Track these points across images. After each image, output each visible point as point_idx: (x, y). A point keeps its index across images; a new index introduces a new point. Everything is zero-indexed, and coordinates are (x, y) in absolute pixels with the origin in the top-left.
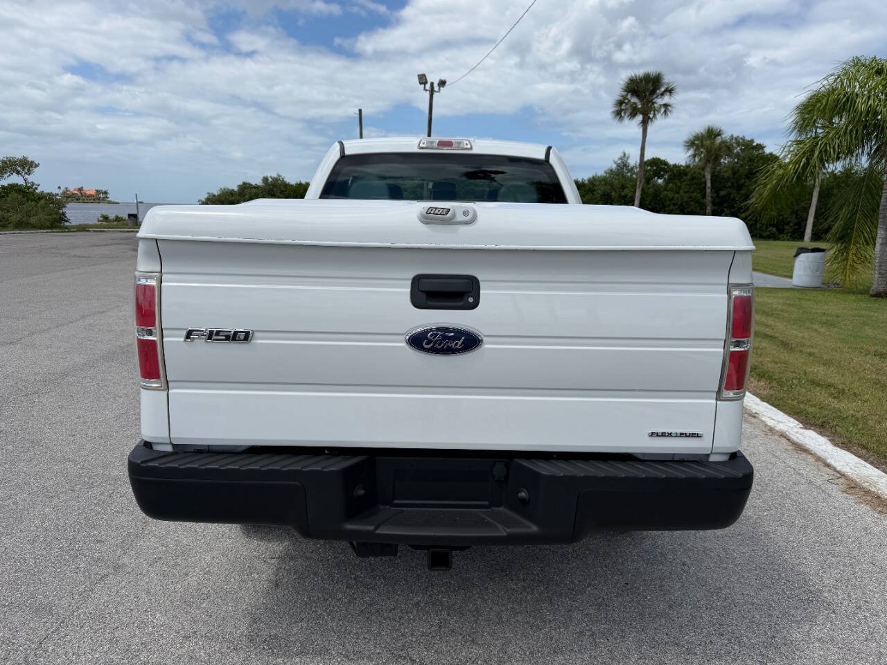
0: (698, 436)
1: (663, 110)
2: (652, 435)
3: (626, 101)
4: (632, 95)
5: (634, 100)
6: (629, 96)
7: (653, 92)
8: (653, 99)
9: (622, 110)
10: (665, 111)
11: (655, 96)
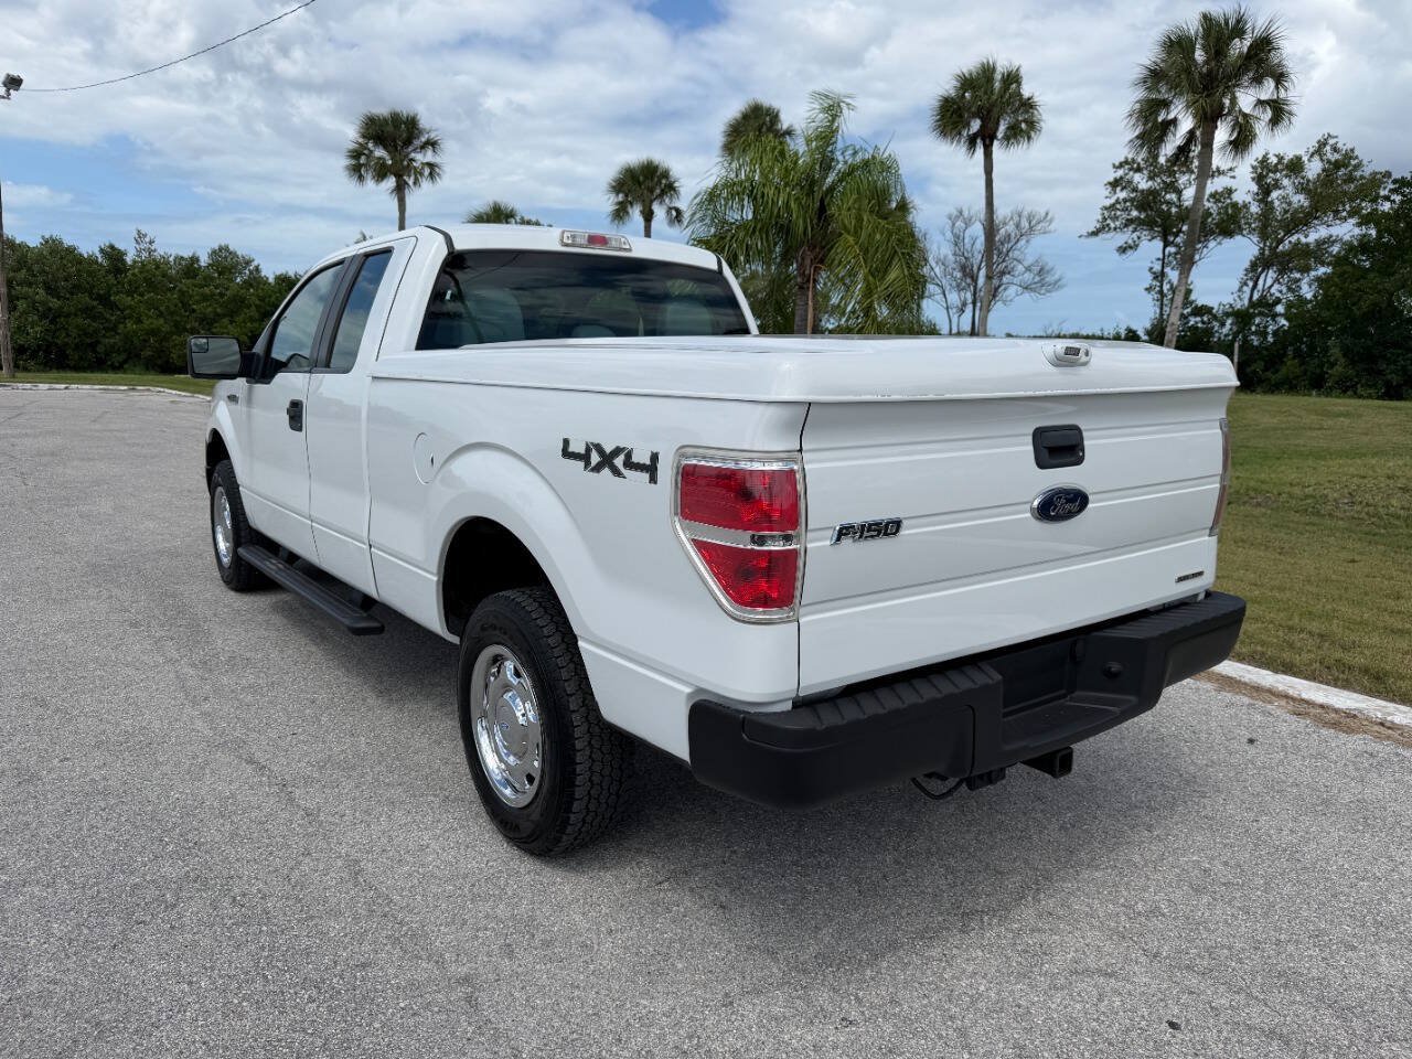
0: (1200, 574)
1: (427, 171)
2: (1181, 579)
3: (366, 152)
4: (376, 144)
5: (380, 152)
6: (370, 145)
7: (408, 142)
8: (409, 154)
9: (359, 164)
10: (431, 174)
11: (410, 149)
